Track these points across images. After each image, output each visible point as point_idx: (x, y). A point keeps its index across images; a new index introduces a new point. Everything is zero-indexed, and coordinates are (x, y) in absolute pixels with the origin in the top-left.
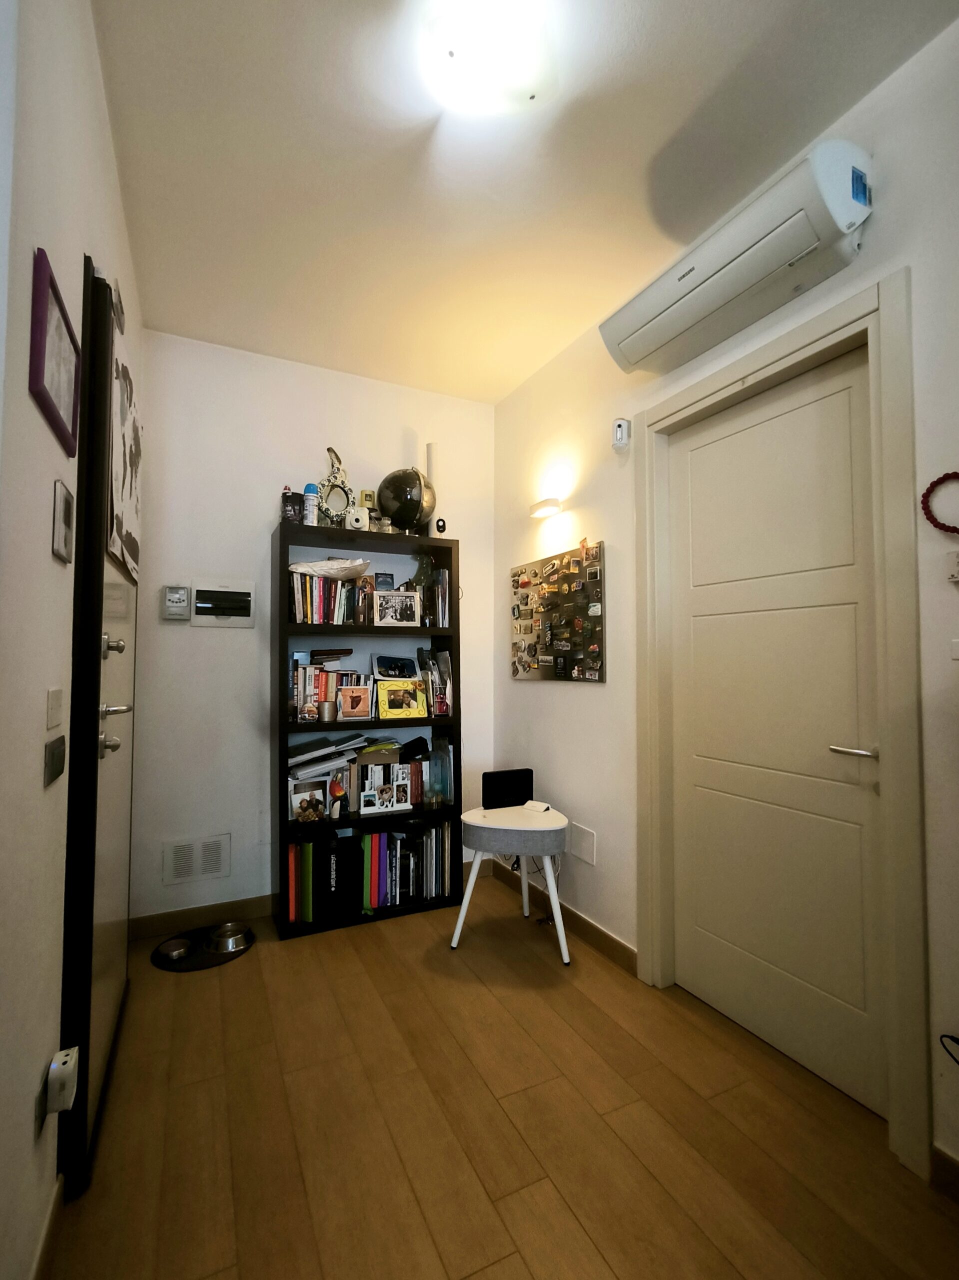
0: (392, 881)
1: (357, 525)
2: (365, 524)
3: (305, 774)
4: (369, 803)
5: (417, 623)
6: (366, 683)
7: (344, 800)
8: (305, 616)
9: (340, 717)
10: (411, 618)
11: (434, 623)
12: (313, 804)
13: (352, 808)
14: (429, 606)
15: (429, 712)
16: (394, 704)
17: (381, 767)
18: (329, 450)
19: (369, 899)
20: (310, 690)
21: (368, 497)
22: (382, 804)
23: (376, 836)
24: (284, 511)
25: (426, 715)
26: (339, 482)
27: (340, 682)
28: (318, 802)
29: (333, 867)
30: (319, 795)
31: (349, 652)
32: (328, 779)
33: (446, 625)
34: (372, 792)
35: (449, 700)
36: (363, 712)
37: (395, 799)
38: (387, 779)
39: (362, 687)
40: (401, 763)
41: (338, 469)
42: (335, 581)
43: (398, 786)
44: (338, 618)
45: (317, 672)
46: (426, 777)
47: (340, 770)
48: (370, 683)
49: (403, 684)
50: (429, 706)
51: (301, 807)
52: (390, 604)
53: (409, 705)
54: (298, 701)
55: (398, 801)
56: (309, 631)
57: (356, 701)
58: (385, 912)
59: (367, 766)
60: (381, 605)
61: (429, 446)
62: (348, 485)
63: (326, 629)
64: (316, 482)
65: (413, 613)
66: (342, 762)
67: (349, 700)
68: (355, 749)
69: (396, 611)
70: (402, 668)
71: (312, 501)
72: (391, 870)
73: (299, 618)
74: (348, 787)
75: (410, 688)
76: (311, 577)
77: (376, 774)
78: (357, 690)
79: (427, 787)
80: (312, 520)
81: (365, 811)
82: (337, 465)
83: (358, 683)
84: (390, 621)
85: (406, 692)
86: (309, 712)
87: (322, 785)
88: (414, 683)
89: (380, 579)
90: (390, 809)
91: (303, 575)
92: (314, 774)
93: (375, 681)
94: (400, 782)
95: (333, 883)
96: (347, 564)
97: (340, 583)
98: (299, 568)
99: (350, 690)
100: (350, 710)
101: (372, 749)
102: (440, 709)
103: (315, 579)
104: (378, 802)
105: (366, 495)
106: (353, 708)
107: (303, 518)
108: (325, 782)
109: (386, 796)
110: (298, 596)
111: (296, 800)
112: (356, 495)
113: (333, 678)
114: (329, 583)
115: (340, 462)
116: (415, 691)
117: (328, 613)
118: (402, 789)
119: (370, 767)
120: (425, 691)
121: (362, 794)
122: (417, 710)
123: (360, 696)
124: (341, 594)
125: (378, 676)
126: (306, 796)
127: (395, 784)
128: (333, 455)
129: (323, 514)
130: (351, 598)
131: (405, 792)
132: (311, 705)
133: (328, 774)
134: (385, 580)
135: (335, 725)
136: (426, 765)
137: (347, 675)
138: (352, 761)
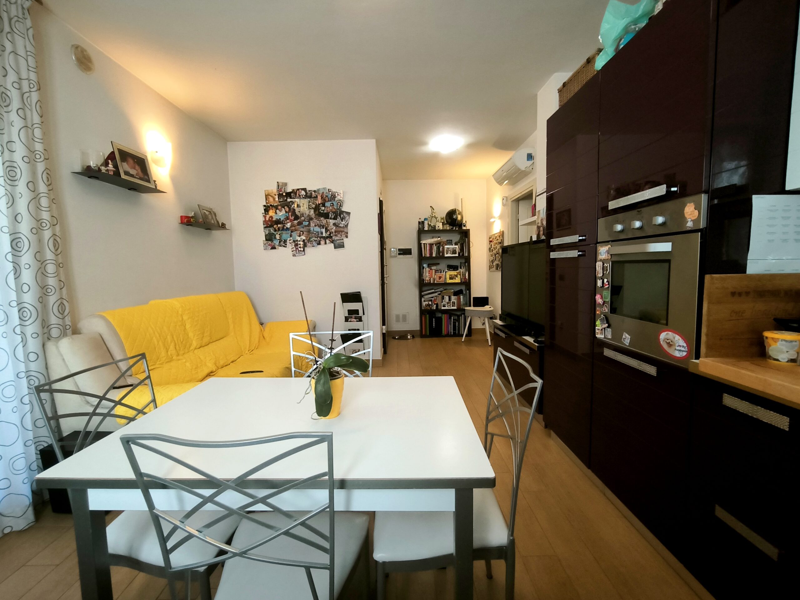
0: (450, 328)
1: (439, 228)
2: (441, 227)
3: (426, 297)
4: (444, 306)
5: (457, 255)
7: (437, 305)
8: (425, 255)
9: (436, 282)
10: (456, 253)
11: (463, 255)
12: (429, 305)
13: (439, 307)
14: (462, 249)
15: (461, 281)
16: (451, 278)
17: (448, 297)
18: (431, 207)
19: (444, 332)
20: (427, 274)
21: (442, 219)
22: (448, 307)
23: (446, 315)
24: (419, 226)
25: (460, 282)
26: (433, 216)
27: (436, 272)
28: (430, 305)
29: (434, 322)
30: (430, 303)
31: (438, 264)
32: (433, 299)
33: (467, 255)
34: (445, 303)
35: (467, 277)
36: (442, 281)
37: (451, 306)
38: (450, 300)
39: (442, 274)
40: (454, 296)
42: (433, 244)
44: (434, 255)
45: (429, 270)
46: (462, 300)
47: (436, 296)
48: (444, 272)
49: (454, 273)
50: (461, 279)
51: (426, 305)
52: (450, 249)
53: (455, 279)
54: (424, 277)
55: (453, 306)
56: (426, 258)
57: (440, 278)
60: (447, 250)
61: (462, 199)
62: (436, 216)
63: (431, 257)
64: (427, 217)
65: (456, 252)
66: (436, 294)
67: (438, 277)
68: (440, 291)
69: (451, 252)
70: (455, 268)
71: (426, 222)
72: (450, 325)
73: (423, 255)
74: (438, 301)
75: (456, 274)
76: (426, 244)
77: (447, 298)
79: (462, 303)
80: (426, 228)
81: (443, 308)
82: (433, 211)
83: (441, 273)
84: (449, 255)
85: (455, 275)
86: (427, 280)
87: (431, 301)
88: (457, 272)
89: (448, 242)
90: (450, 308)
91: (424, 244)
92: (429, 297)
93: (446, 272)
94: (453, 301)
95: (434, 326)
96: (437, 239)
97: (434, 245)
98: (423, 242)
99: (439, 274)
100: (438, 280)
101: (445, 291)
102: (465, 280)
104: (446, 306)
105: (442, 218)
106: (439, 279)
107: (424, 228)
108: (432, 300)
109: (449, 304)
110: (423, 249)
111: (424, 304)
112: (439, 219)
113: (434, 271)
114: (431, 245)
115: (434, 209)
116: (457, 275)
117: (431, 253)
119: (444, 296)
120: (460, 275)
121: (442, 303)
122: (458, 280)
123: (441, 276)
124: (435, 248)
125: (447, 271)
129: (429, 225)
130: (438, 248)
131: (455, 304)
132: (427, 279)
133: (432, 297)
134: (450, 242)
135: (434, 284)
136: (462, 297)
137: (438, 270)
138: (439, 294)
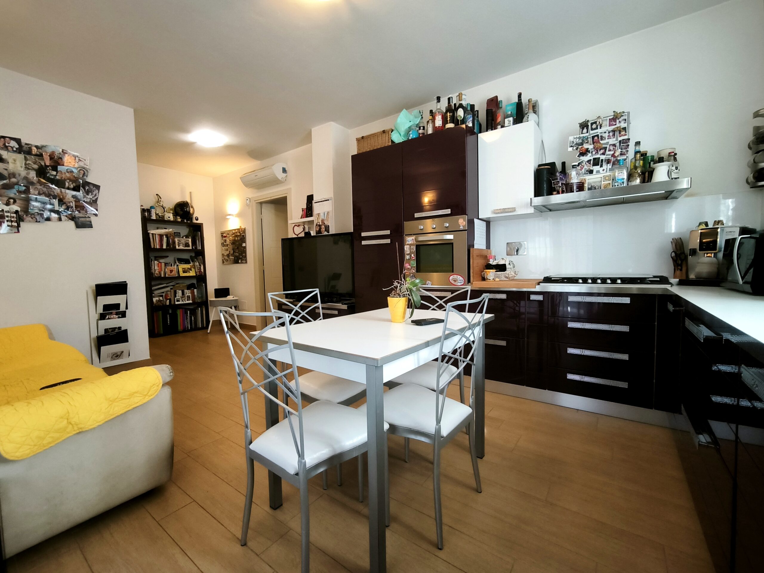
0: (187, 322)
1: (169, 219)
2: (172, 218)
3: (156, 292)
4: (178, 301)
5: (191, 248)
6: (174, 266)
7: (170, 300)
8: (154, 246)
9: (167, 276)
10: (189, 246)
11: (196, 248)
12: (160, 301)
13: (172, 303)
14: (194, 243)
16: (184, 272)
17: (181, 291)
19: (180, 328)
20: (156, 268)
22: (182, 301)
23: (181, 310)
24: (144, 214)
25: (195, 275)
26: (161, 205)
27: (165, 266)
28: (161, 300)
29: (168, 318)
30: (161, 298)
31: (168, 257)
33: (200, 248)
34: (179, 298)
35: (202, 270)
37: (186, 300)
38: (183, 294)
40: (187, 290)
41: (161, 201)
43: (187, 296)
44: (164, 247)
45: (158, 263)
46: (196, 294)
47: (168, 291)
49: (187, 266)
50: (196, 272)
51: (156, 302)
52: (181, 242)
53: (189, 272)
54: (153, 271)
55: (188, 300)
56: (155, 250)
57: (171, 271)
58: (185, 331)
59: (176, 291)
60: (178, 242)
62: (164, 206)
63: (161, 249)
64: (154, 205)
65: (189, 245)
66: (168, 289)
67: (169, 271)
68: (172, 286)
69: (183, 245)
70: (187, 262)
71: (153, 211)
72: (187, 320)
73: (152, 247)
74: (171, 295)
78: (171, 268)
79: (196, 296)
80: (154, 217)
81: (177, 303)
83: (171, 266)
84: (181, 247)
85: (188, 268)
86: (157, 274)
88: (190, 266)
89: (176, 234)
90: (185, 303)
91: (152, 234)
92: (160, 292)
93: (177, 265)
94: (188, 295)
95: (169, 322)
96: (167, 230)
97: (164, 236)
98: (151, 232)
99: (169, 268)
101: (178, 285)
102: (200, 273)
103: (156, 235)
104: (181, 300)
105: (171, 209)
106: (171, 273)
107: (151, 216)
108: (163, 295)
109: (183, 299)
110: (152, 240)
111: (155, 300)
112: (167, 209)
113: (163, 265)
114: (161, 236)
115: (161, 198)
116: (191, 268)
117: (161, 245)
118: (188, 297)
119: (177, 291)
120: (195, 268)
121: (176, 298)
122: (192, 273)
123: (173, 270)
124: (165, 239)
126: (157, 299)
127: (186, 295)
128: (158, 196)
130: (168, 240)
131: (190, 298)
132: (157, 272)
134: (178, 235)
135: (165, 278)
136: (195, 290)
137: (167, 264)
138: (171, 289)
